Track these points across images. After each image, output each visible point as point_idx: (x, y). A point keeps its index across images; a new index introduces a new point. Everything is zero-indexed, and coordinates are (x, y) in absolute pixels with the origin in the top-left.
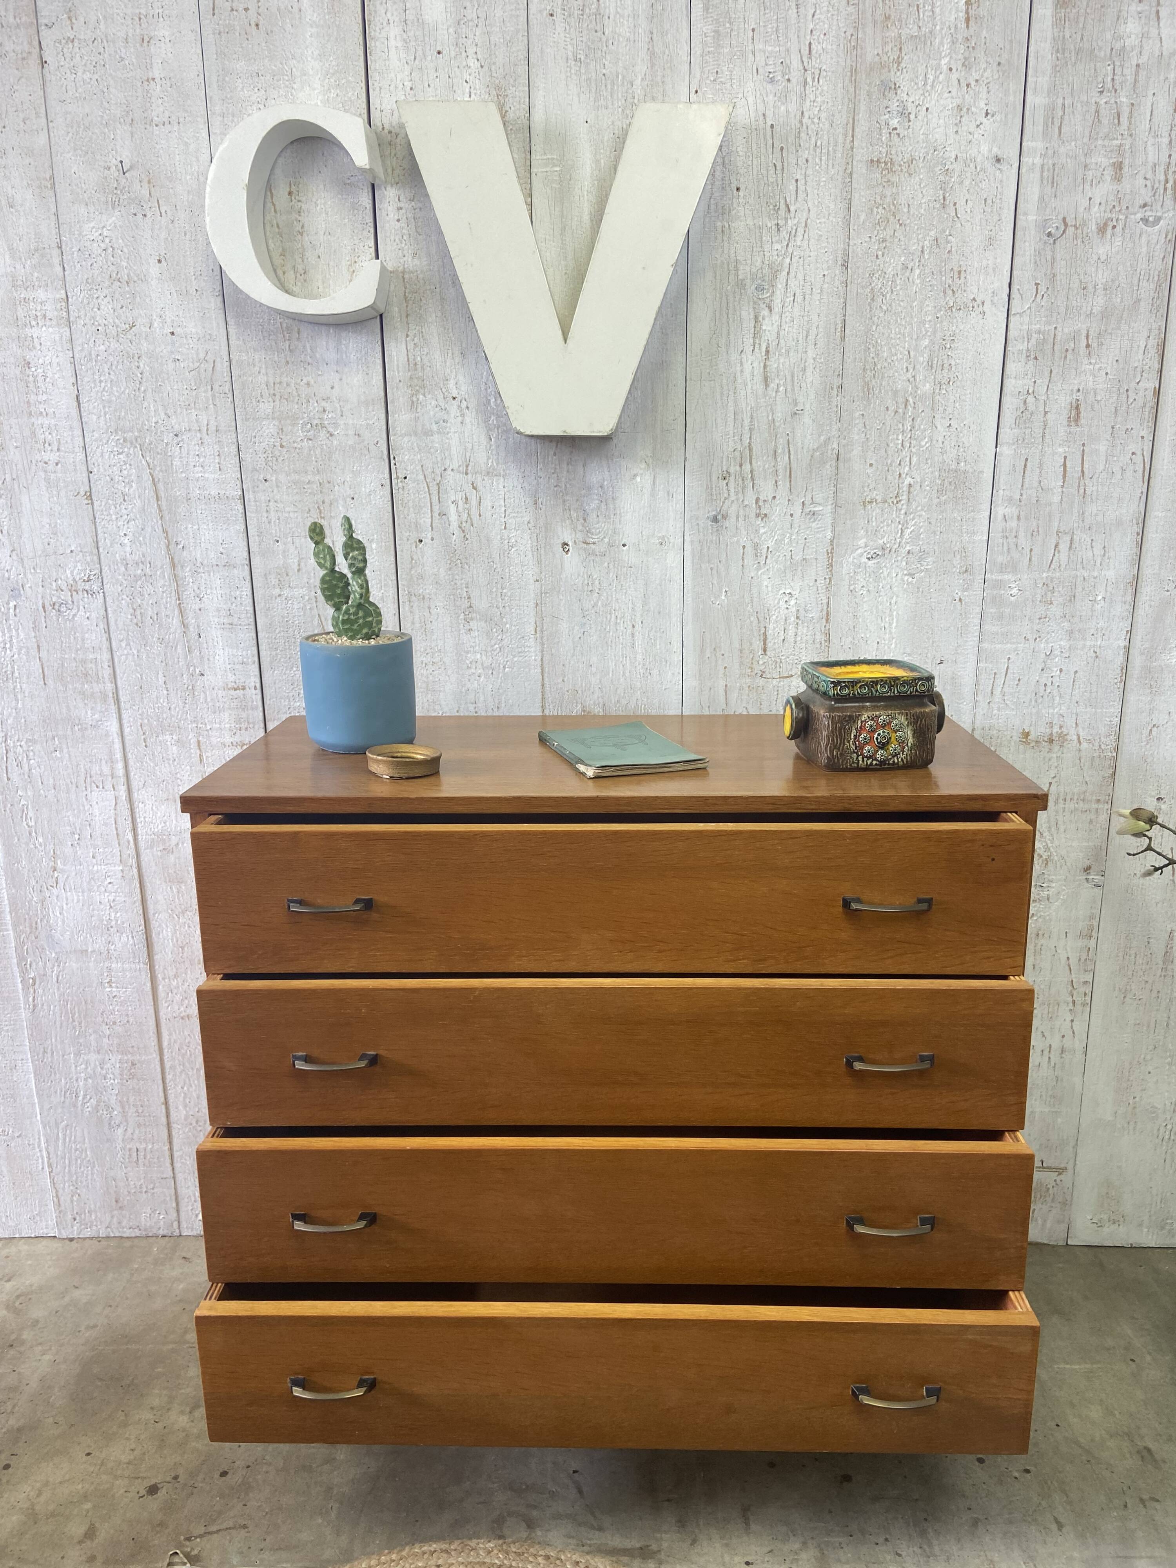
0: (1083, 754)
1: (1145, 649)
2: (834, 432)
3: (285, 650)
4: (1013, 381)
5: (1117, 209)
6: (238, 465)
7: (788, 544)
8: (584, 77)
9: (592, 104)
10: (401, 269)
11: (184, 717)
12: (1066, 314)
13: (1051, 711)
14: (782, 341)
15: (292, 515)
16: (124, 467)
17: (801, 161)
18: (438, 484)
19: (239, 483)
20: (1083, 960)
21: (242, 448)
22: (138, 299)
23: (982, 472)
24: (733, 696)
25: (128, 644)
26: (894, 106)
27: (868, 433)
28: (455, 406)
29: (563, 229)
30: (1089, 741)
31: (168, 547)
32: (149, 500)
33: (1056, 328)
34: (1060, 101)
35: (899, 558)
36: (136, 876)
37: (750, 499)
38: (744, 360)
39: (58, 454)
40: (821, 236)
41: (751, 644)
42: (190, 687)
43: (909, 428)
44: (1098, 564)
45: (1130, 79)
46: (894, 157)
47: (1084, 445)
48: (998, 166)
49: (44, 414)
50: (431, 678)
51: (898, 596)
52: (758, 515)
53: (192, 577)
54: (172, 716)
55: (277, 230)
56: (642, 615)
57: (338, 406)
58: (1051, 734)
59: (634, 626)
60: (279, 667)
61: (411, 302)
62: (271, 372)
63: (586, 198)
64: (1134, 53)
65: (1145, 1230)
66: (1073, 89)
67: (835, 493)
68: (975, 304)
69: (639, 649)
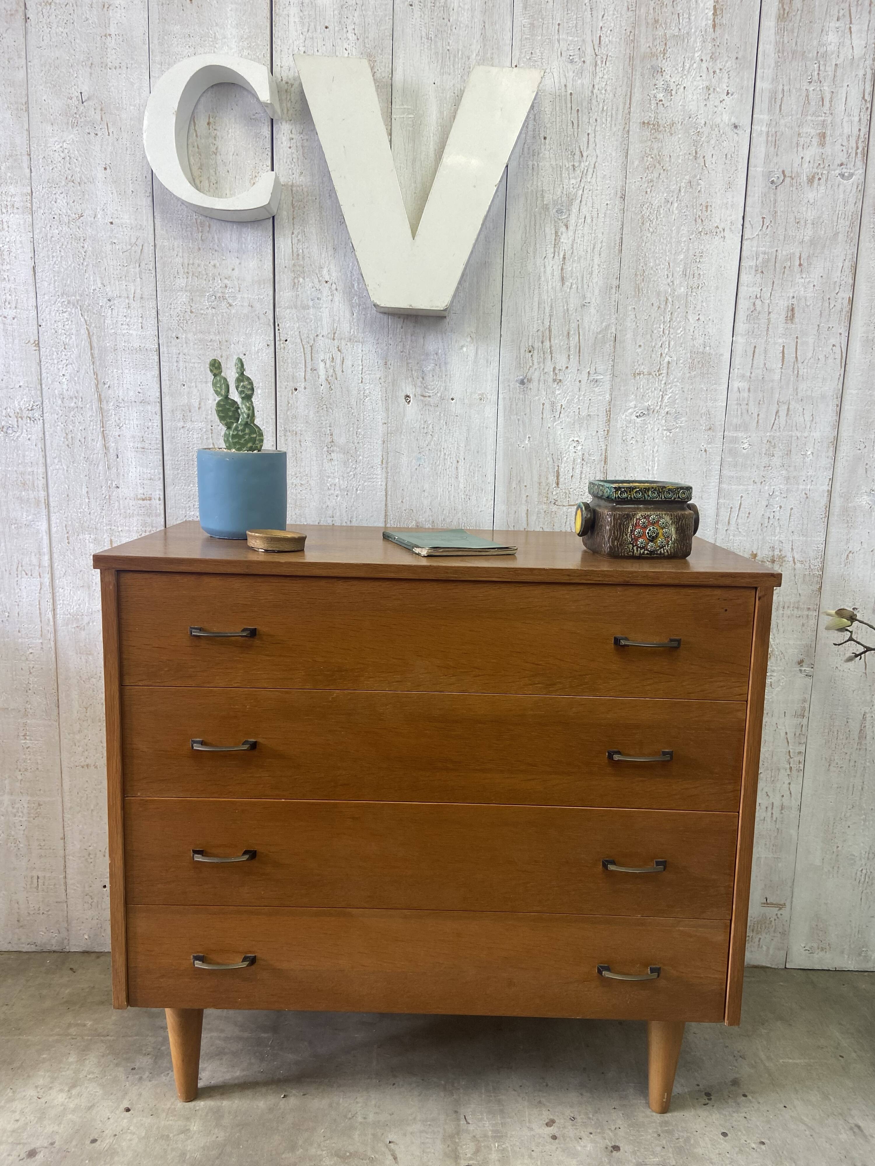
0: (797, 572)
1: (842, 493)
2: (613, 321)
3: (185, 470)
4: (746, 288)
5: (822, 166)
6: (156, 325)
7: (577, 403)
8: (433, 51)
9: (438, 70)
10: (290, 183)
11: (101, 521)
12: (784, 240)
13: (773, 538)
14: (575, 251)
15: (196, 365)
16: (67, 323)
17: (592, 121)
18: (311, 346)
19: (156, 339)
20: (797, 734)
21: (160, 312)
22: (87, 196)
23: (722, 355)
24: (533, 518)
25: (60, 461)
26: (660, 83)
27: (638, 322)
28: (327, 288)
29: (414, 161)
30: (802, 562)
31: (97, 386)
32: (84, 350)
33: (777, 251)
34: (781, 87)
35: (660, 417)
36: (53, 648)
37: (549, 367)
38: (547, 264)
39: (15, 311)
40: (605, 175)
41: (547, 479)
42: (107, 497)
43: (669, 320)
44: (808, 426)
45: (831, 74)
46: (660, 121)
47: (797, 338)
48: (735, 131)
49: (7, 279)
50: (299, 496)
51: (658, 446)
52: (554, 380)
53: (115, 410)
54: (91, 519)
55: (197, 150)
56: (464, 453)
57: (236, 283)
58: (773, 556)
59: (458, 462)
60: (179, 483)
61: (297, 208)
62: (186, 255)
63: (432, 138)
64: (834, 56)
65: (846, 956)
66: (790, 79)
67: (613, 366)
68: (718, 230)
69: (461, 480)
